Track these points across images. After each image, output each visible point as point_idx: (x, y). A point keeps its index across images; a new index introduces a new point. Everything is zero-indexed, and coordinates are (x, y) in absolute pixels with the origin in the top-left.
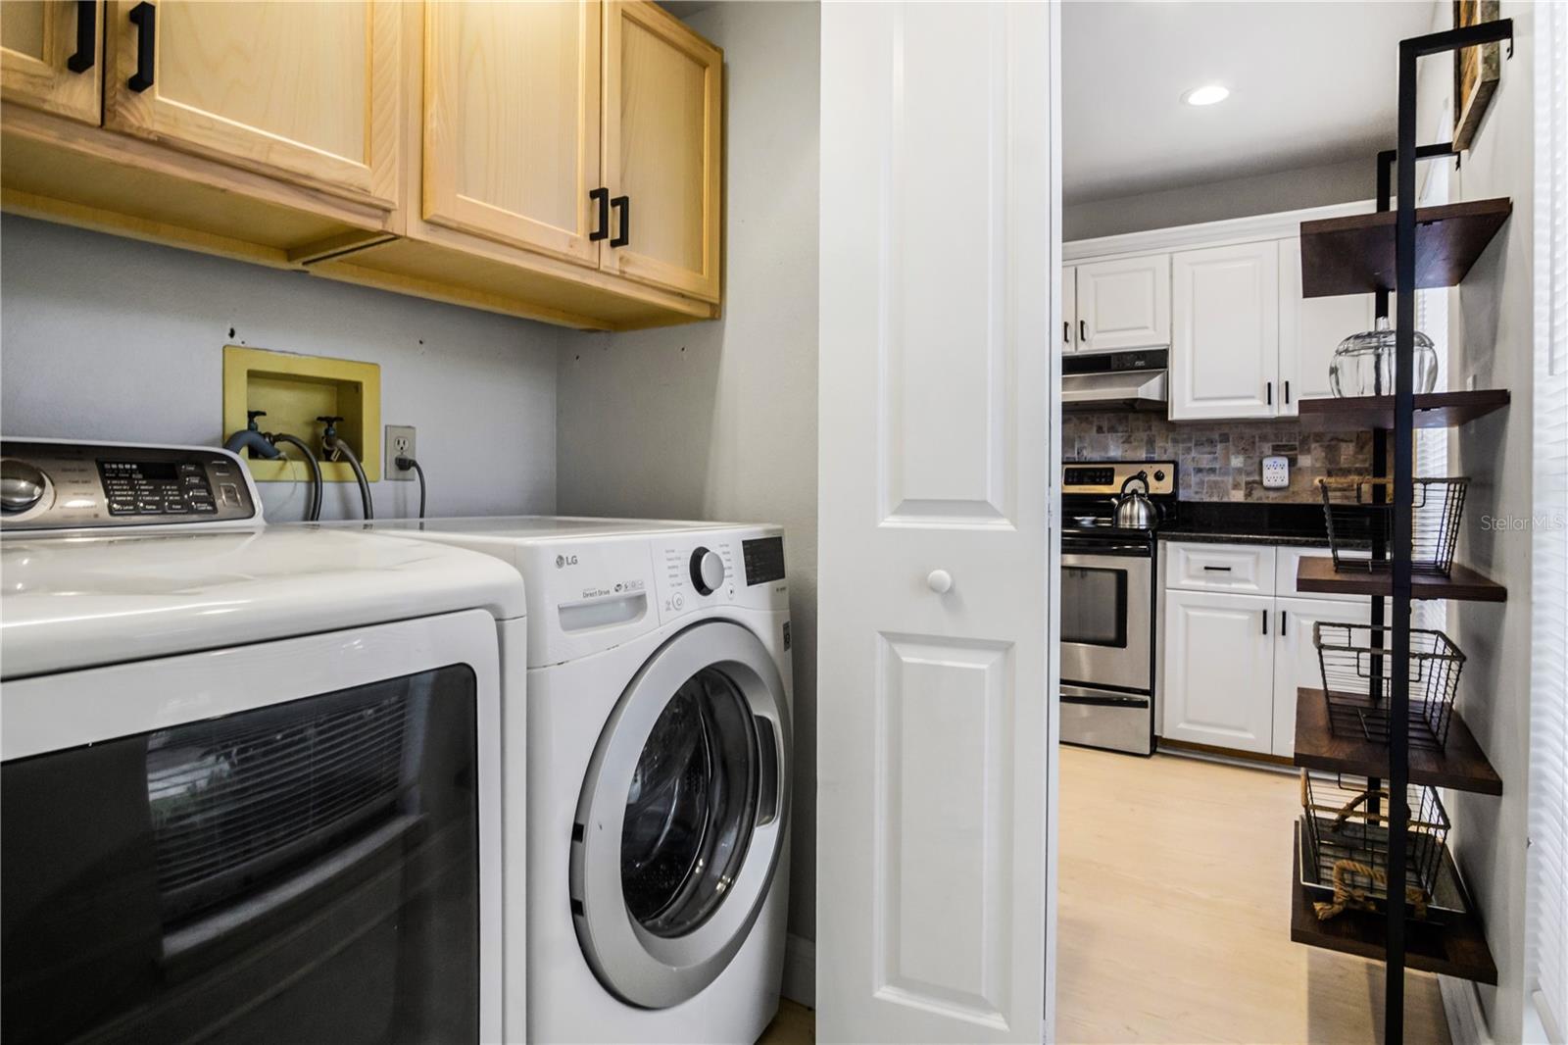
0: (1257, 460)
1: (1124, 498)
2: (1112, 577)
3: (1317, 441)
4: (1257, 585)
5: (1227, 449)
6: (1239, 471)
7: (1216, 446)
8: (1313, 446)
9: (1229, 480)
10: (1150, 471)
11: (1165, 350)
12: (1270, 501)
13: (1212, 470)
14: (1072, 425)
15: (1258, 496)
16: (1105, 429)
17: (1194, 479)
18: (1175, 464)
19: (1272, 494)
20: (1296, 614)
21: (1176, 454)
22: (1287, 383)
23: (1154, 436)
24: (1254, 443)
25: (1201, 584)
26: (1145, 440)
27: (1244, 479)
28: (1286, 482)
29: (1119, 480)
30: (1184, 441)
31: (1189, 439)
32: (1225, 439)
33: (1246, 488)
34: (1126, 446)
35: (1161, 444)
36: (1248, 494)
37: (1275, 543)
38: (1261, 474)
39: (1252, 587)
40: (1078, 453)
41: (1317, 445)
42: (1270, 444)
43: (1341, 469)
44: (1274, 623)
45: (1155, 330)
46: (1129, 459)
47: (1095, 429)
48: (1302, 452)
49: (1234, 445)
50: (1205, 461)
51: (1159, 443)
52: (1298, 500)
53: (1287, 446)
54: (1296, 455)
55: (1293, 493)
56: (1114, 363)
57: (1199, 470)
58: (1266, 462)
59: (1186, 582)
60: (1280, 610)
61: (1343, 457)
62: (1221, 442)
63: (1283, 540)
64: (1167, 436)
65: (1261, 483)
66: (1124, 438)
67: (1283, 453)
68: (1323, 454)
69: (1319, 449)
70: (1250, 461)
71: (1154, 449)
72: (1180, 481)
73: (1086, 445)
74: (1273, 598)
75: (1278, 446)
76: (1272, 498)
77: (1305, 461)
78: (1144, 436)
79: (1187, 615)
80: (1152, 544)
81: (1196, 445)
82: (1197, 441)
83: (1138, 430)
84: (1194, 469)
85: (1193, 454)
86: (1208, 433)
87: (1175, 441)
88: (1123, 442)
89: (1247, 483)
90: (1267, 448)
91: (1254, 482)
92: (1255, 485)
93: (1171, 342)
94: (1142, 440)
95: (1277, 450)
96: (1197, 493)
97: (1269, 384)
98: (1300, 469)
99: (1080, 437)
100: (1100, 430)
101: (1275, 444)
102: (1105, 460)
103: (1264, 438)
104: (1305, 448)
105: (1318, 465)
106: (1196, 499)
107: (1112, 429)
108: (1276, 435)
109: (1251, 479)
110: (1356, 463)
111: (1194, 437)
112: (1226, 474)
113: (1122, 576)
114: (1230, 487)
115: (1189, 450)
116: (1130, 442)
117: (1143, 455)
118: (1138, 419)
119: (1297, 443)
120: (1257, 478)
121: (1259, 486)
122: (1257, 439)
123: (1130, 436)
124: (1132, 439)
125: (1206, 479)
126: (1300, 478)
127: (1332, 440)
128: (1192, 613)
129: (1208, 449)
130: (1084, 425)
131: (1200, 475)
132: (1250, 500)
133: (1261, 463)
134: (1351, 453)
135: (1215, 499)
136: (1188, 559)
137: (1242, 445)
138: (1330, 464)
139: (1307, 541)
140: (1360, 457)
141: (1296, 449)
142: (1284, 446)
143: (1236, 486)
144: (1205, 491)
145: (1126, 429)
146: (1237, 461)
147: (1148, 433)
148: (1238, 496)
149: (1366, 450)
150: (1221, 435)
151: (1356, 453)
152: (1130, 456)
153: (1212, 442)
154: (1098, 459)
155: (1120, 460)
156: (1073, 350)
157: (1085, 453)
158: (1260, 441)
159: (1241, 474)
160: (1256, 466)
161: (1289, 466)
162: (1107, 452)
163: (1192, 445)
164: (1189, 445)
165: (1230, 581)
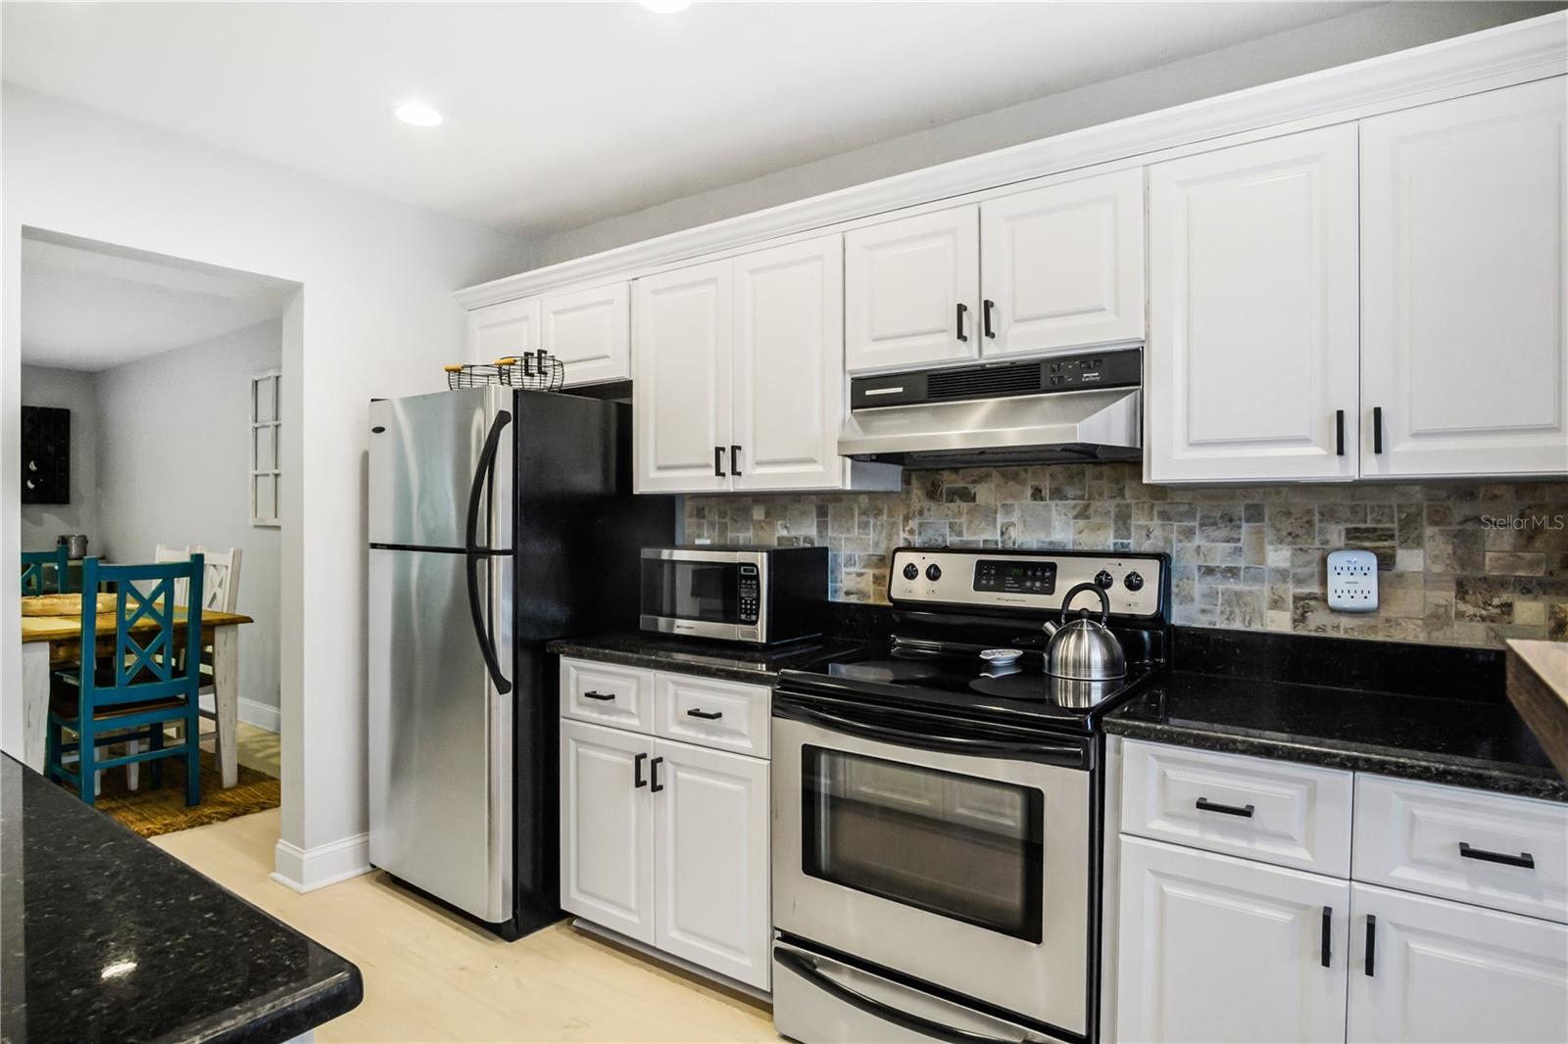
0: (1317, 555)
1: (1068, 620)
2: (1018, 799)
3: (1436, 524)
4: (1312, 852)
5: (1259, 532)
6: (1283, 574)
7: (1240, 527)
8: (1429, 531)
9: (1264, 591)
10: (1119, 570)
11: (1137, 350)
12: (1342, 635)
13: (1232, 572)
14: (992, 486)
15: (1318, 625)
16: (1046, 493)
17: (1198, 587)
18: (1163, 559)
19: (1345, 622)
20: (1397, 926)
21: (1167, 540)
22: (1377, 412)
23: (1128, 506)
24: (1310, 523)
25: (1191, 833)
26: (1112, 514)
27: (1291, 590)
28: (1372, 601)
29: (1063, 586)
30: (1182, 516)
31: (1190, 514)
32: (1255, 514)
33: (1296, 608)
34: (1081, 523)
35: (1142, 522)
36: (1300, 619)
37: (1352, 765)
38: (1324, 582)
39: (1299, 854)
40: (1002, 534)
41: (1436, 529)
42: (1342, 527)
43: (1485, 579)
44: (1348, 942)
45: (1117, 313)
46: (1085, 548)
47: (1029, 492)
48: (1404, 543)
49: (1273, 526)
50: (1219, 553)
51: (1138, 521)
52: (1398, 637)
53: (1375, 530)
54: (1393, 548)
55: (1388, 621)
56: (1045, 377)
57: (1209, 571)
58: (1334, 560)
59: (1160, 826)
60: (1361, 911)
61: (1488, 555)
62: (1248, 521)
63: (1368, 760)
64: (1152, 506)
65: (1324, 599)
66: (1079, 508)
67: (1367, 544)
68: (1450, 549)
69: (1440, 539)
70: (1302, 558)
71: (1128, 530)
72: (1174, 589)
73: (1014, 520)
74: (1345, 884)
75: (1357, 530)
76: (1345, 629)
77: (1410, 560)
78: (1110, 505)
79: (1162, 892)
80: (1093, 742)
81: (1202, 525)
82: (1202, 518)
83: (1101, 494)
84: (1200, 567)
85: (1198, 540)
86: (1224, 503)
87: (1165, 516)
88: (1075, 517)
89: (1297, 598)
90: (1336, 534)
91: (1311, 597)
92: (1313, 603)
93: (1147, 335)
94: (1108, 513)
95: (1356, 538)
96: (1203, 611)
97: (1340, 414)
98: (1400, 576)
99: (1004, 505)
100: (1037, 494)
101: (1350, 526)
102: (1046, 547)
103: (1329, 515)
104: (1410, 532)
105: (1438, 569)
106: (1202, 622)
107: (1058, 494)
108: (1353, 509)
109: (1304, 590)
110: (1517, 569)
111: (1199, 509)
112: (1257, 578)
113: (1034, 801)
114: (1265, 604)
115: (1189, 533)
116: (1087, 517)
117: (1108, 540)
118: (1100, 477)
119: (1395, 526)
120: (1316, 589)
121: (1321, 604)
122: (1316, 518)
123: (1087, 506)
124: (1091, 511)
125: (1221, 587)
126: (1400, 592)
127: (1466, 521)
128: (1172, 890)
129: (1223, 533)
130: (1011, 484)
131: (1209, 579)
132: (1301, 632)
133: (1324, 562)
134: (1508, 547)
135: (1237, 625)
136: (1164, 777)
137: (1286, 526)
138: (1463, 566)
139: (1427, 769)
140: (1528, 556)
141: (1392, 537)
142: (1367, 530)
143: (1276, 604)
144: (1218, 609)
145: (1079, 493)
146: (1278, 557)
147: (1118, 500)
148: (1280, 622)
149: (1538, 544)
150: (1248, 507)
151: (1516, 549)
152: (1089, 542)
153: (1231, 521)
154: (1035, 546)
155: (1070, 547)
156: (976, 356)
157: (1013, 533)
158: (1321, 521)
159: (1285, 581)
160: (1315, 569)
161: (1379, 568)
162: (1048, 533)
163: (1196, 524)
164: (1192, 524)
165: (1250, 835)
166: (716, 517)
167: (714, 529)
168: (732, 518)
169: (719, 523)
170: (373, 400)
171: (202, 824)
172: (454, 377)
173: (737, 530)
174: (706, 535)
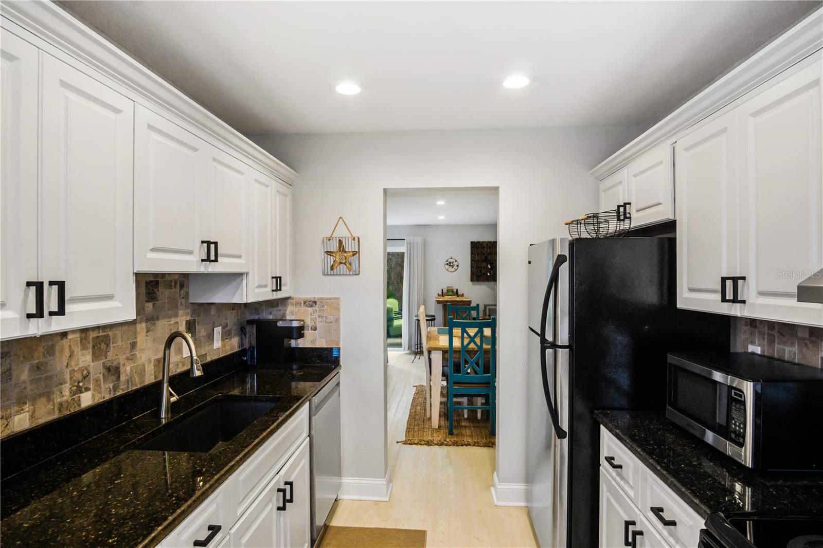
166: (766, 329)
167: (764, 339)
168: (779, 332)
169: (768, 334)
170: (531, 245)
171: (489, 446)
172: (574, 226)
173: (784, 343)
174: (757, 342)
